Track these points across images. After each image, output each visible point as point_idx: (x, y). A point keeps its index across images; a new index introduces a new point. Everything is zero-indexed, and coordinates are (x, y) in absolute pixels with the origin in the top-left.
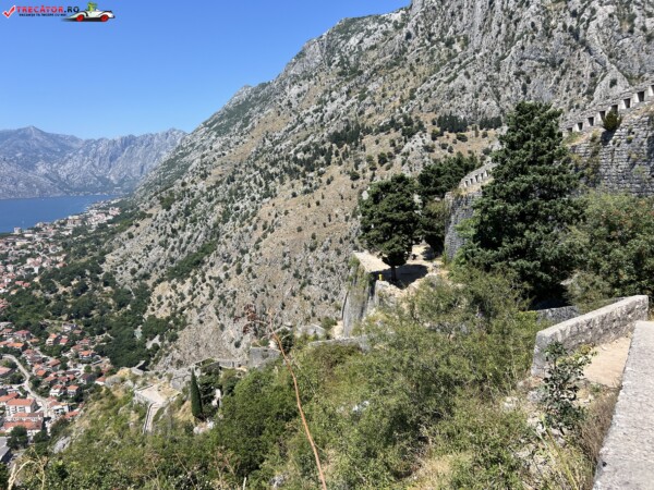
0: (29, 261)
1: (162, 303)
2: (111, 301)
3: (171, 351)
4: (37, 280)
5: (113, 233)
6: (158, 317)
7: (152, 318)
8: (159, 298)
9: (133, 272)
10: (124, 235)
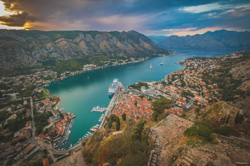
0: (211, 65)
1: (245, 86)
2: (229, 81)
3: (242, 101)
4: (211, 71)
5: (237, 62)
6: (242, 90)
7: (239, 89)
8: (245, 85)
9: (239, 75)
10: (241, 63)
